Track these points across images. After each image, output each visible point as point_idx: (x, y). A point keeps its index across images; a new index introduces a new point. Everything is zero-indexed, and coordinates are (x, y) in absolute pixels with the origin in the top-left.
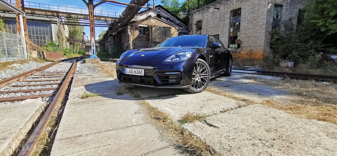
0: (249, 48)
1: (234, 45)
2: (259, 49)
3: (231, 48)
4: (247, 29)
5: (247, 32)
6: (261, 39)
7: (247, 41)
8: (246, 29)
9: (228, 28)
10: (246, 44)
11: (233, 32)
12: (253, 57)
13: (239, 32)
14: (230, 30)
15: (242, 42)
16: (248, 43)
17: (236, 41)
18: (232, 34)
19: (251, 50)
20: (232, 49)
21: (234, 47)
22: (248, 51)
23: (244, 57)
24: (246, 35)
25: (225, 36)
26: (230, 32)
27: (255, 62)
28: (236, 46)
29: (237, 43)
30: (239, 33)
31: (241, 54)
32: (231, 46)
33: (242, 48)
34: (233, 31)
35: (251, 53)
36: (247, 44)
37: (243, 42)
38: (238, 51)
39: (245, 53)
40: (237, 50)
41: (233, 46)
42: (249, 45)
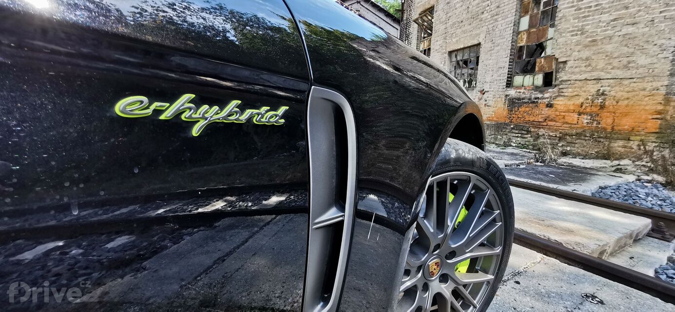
0: (593, 88)
1: (531, 78)
2: (644, 89)
3: (518, 87)
4: (588, 12)
5: (588, 25)
6: (655, 48)
7: (587, 59)
8: (584, 12)
9: (512, 18)
10: (580, 73)
11: (528, 31)
12: (607, 121)
13: (553, 26)
14: (517, 24)
15: (561, 65)
16: (589, 65)
17: (541, 62)
18: (525, 37)
19: (603, 94)
20: (522, 91)
21: (531, 83)
22: (587, 99)
23: (567, 123)
24: (582, 34)
25: (499, 48)
26: (519, 33)
27: (618, 146)
28: (539, 79)
29: (540, 70)
30: (551, 32)
31: (556, 110)
32: (518, 80)
33: (561, 87)
34: (531, 25)
35: (602, 107)
36: (586, 72)
37: (565, 62)
38: (543, 98)
39: (572, 108)
40: (540, 96)
41: (528, 80)
42: (595, 74)
